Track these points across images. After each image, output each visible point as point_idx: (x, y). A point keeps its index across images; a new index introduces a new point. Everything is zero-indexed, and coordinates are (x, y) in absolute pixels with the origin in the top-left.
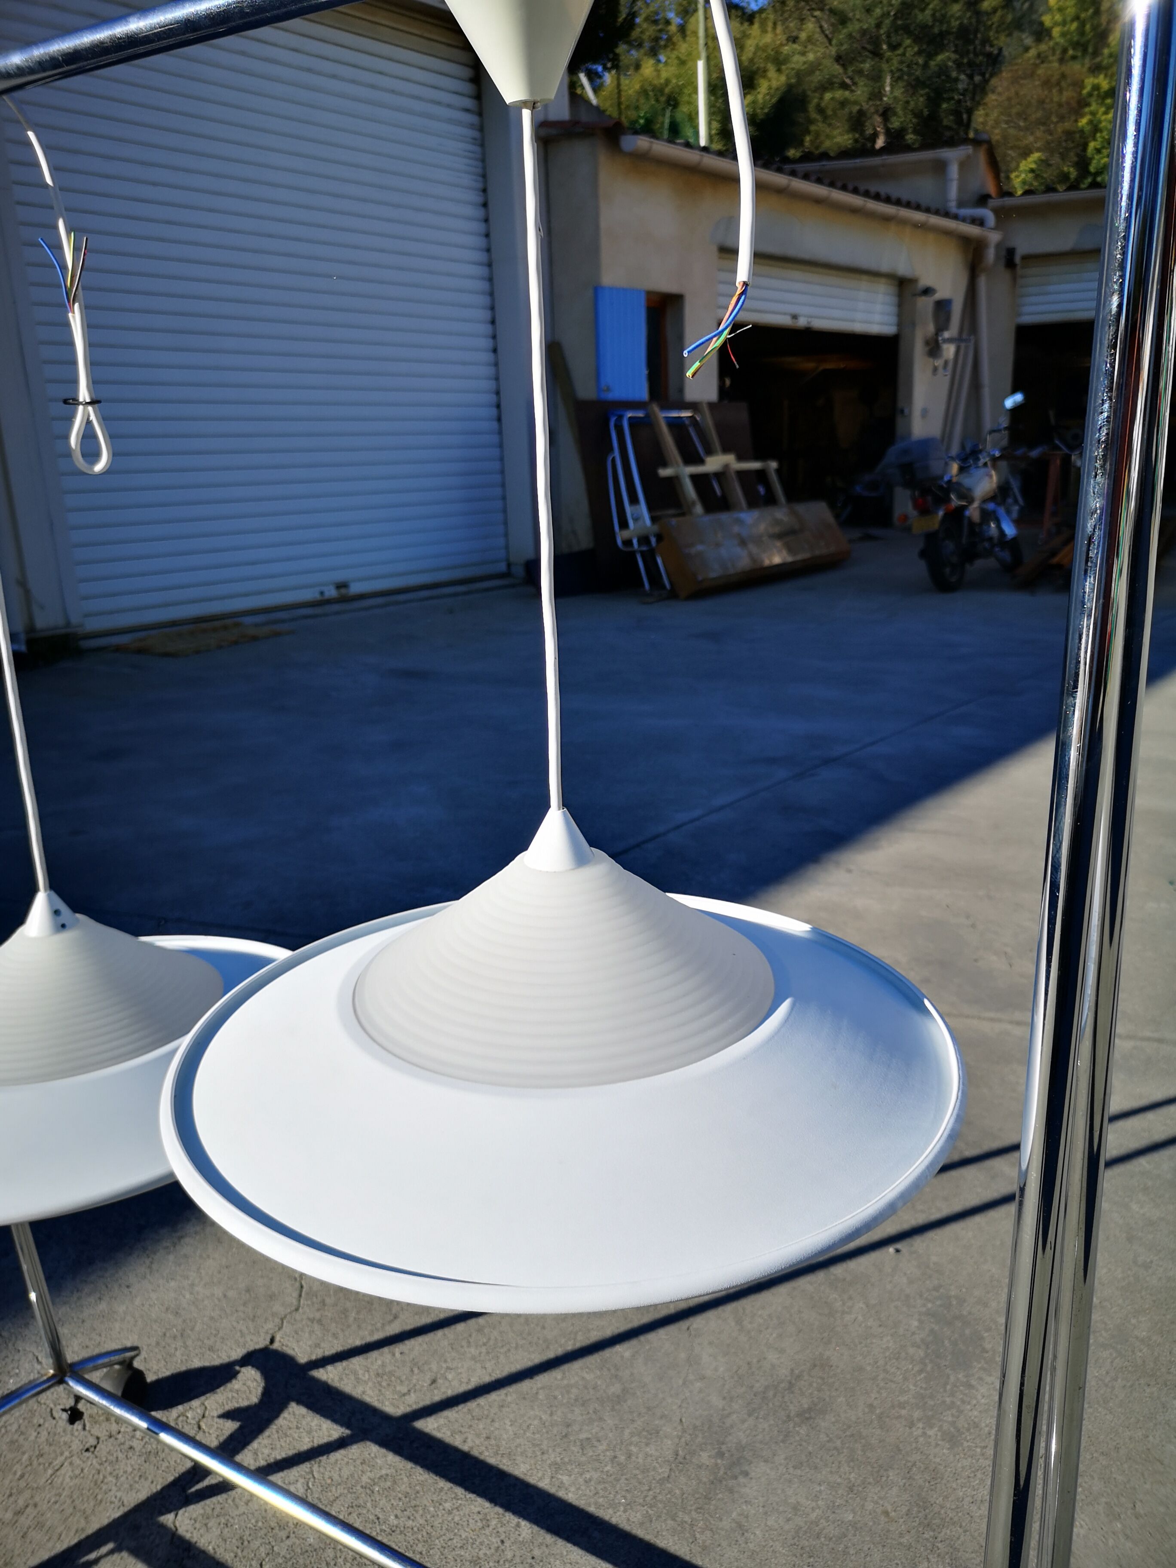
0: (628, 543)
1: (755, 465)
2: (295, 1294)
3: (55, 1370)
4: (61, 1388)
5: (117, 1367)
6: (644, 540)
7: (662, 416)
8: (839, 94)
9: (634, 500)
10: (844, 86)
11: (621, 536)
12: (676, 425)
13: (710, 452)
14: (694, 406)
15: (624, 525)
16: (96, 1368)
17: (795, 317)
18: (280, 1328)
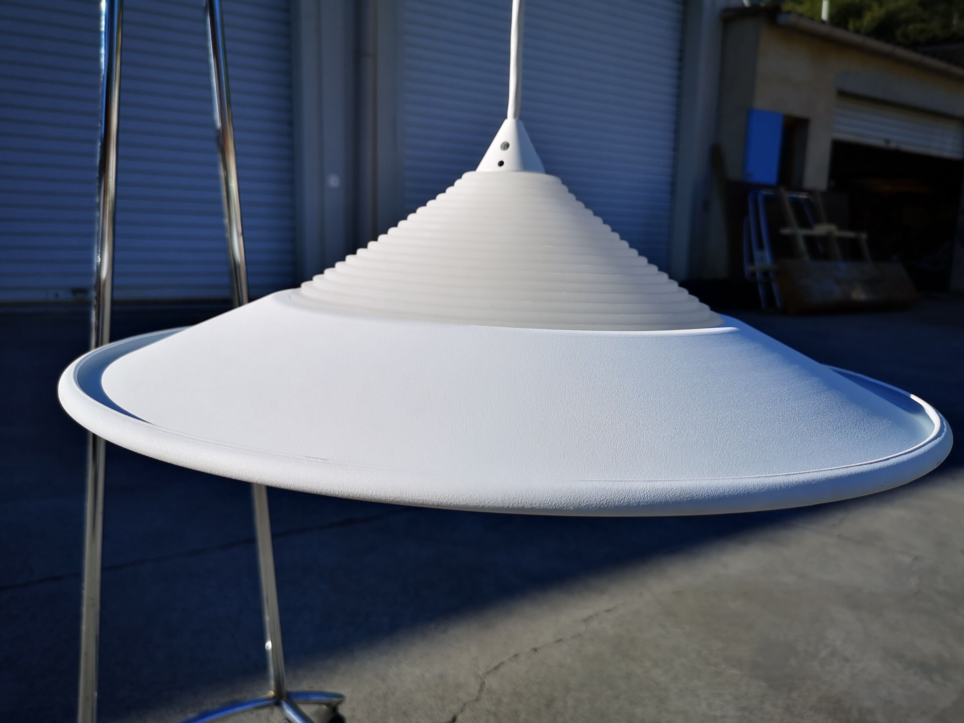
0: (753, 274)
1: (849, 234)
2: (478, 687)
3: (275, 692)
4: (276, 710)
5: (324, 707)
6: (766, 273)
7: (787, 196)
8: (919, 26)
9: (761, 247)
10: (923, 21)
11: (748, 269)
12: (796, 203)
13: (818, 221)
14: (811, 192)
15: (752, 261)
16: (307, 703)
17: (887, 141)
18: (462, 711)
